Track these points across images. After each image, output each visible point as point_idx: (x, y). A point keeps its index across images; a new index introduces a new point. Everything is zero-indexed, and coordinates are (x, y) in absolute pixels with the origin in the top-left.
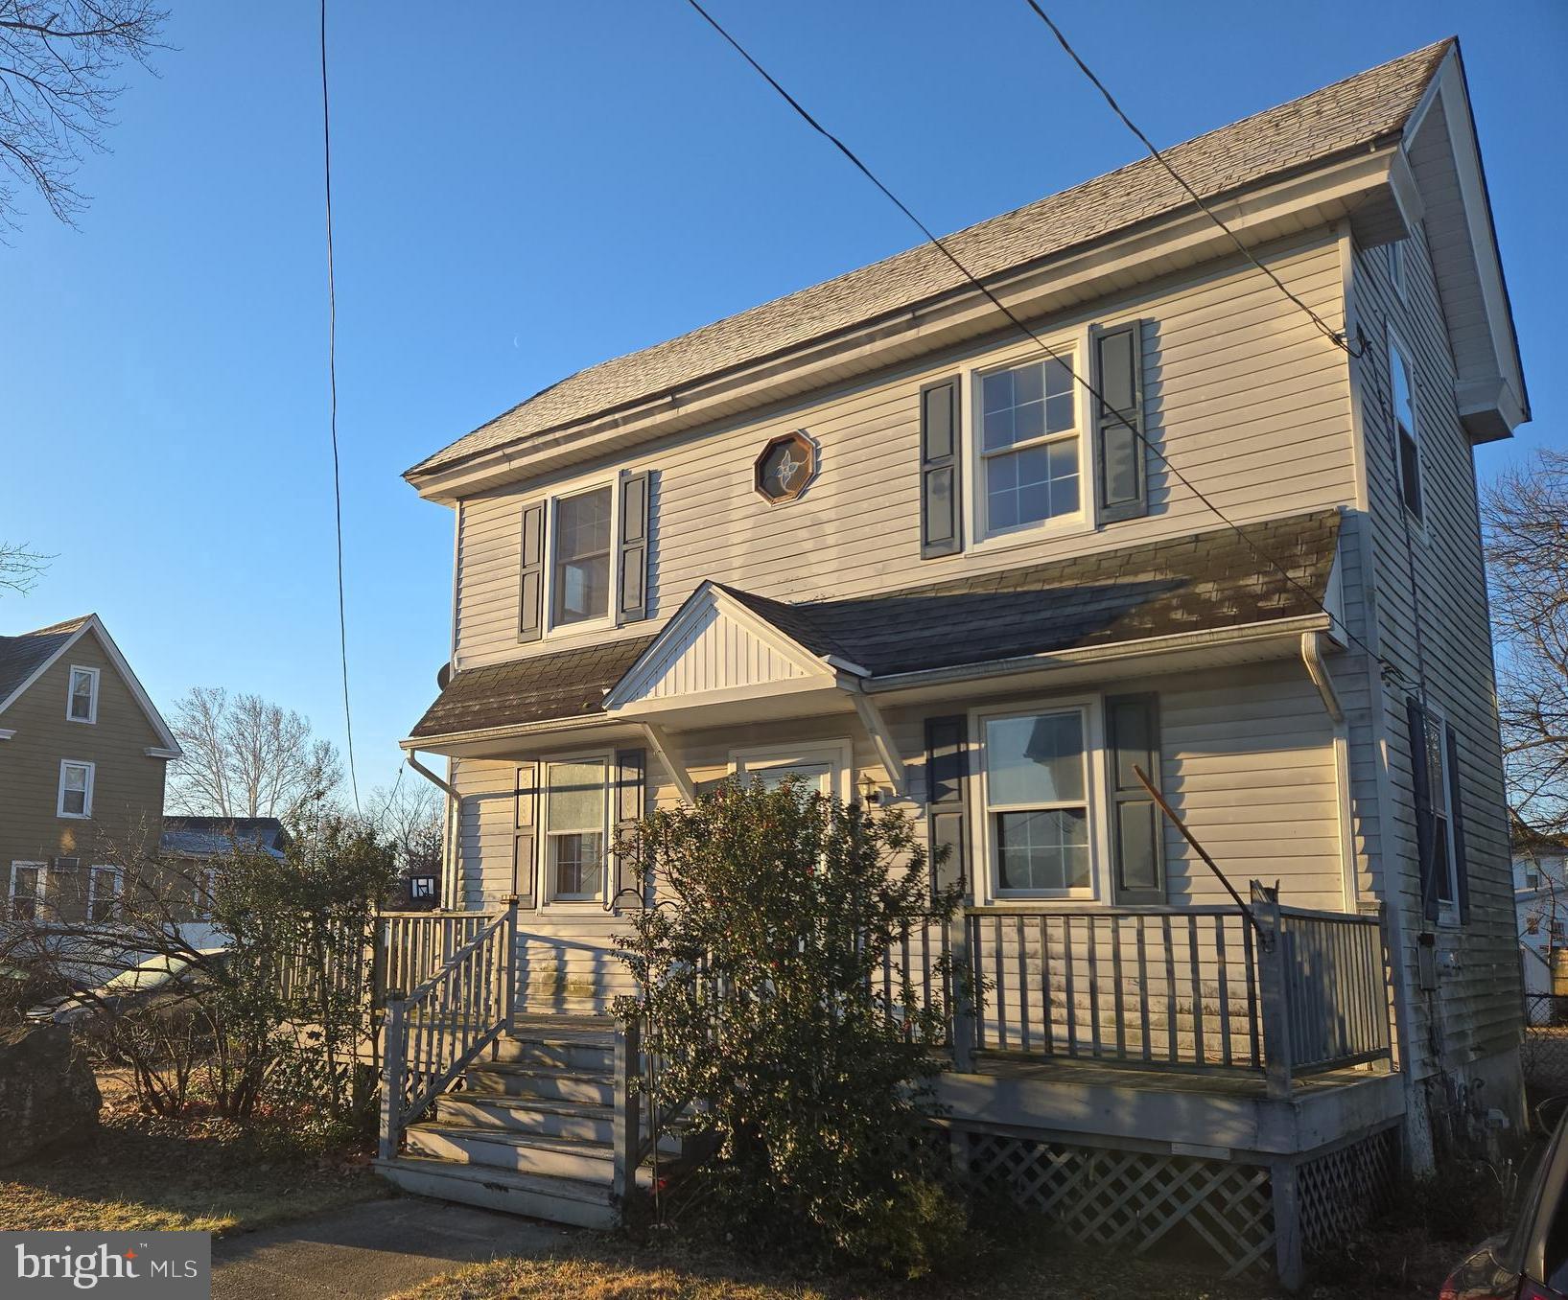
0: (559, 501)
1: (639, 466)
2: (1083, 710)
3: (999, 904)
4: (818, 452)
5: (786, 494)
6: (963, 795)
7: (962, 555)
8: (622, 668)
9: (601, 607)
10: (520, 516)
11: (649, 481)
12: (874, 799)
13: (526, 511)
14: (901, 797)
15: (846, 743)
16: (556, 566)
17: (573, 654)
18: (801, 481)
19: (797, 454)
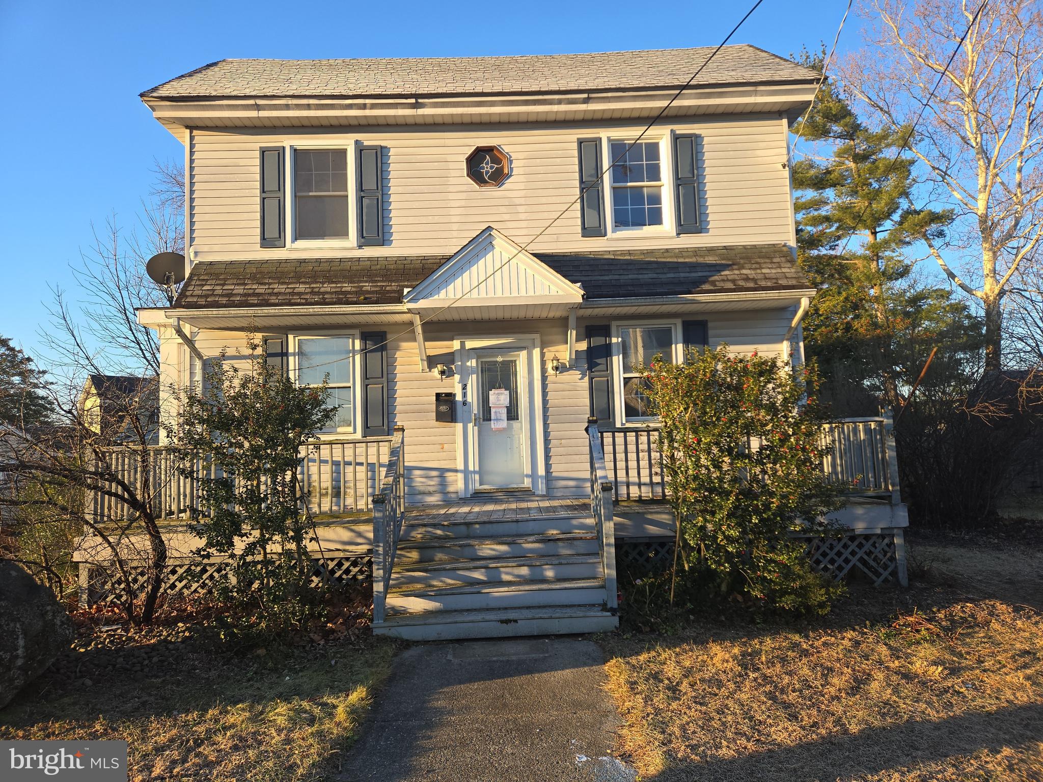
0: (295, 150)
1: (370, 139)
2: (673, 326)
3: (628, 425)
4: (511, 162)
5: (488, 182)
6: (609, 368)
7: (606, 238)
8: (376, 276)
9: (342, 233)
10: (257, 154)
11: (381, 153)
12: (557, 368)
13: (263, 151)
14: (571, 368)
15: (537, 337)
16: (295, 197)
17: (319, 261)
18: (499, 177)
19: (496, 160)
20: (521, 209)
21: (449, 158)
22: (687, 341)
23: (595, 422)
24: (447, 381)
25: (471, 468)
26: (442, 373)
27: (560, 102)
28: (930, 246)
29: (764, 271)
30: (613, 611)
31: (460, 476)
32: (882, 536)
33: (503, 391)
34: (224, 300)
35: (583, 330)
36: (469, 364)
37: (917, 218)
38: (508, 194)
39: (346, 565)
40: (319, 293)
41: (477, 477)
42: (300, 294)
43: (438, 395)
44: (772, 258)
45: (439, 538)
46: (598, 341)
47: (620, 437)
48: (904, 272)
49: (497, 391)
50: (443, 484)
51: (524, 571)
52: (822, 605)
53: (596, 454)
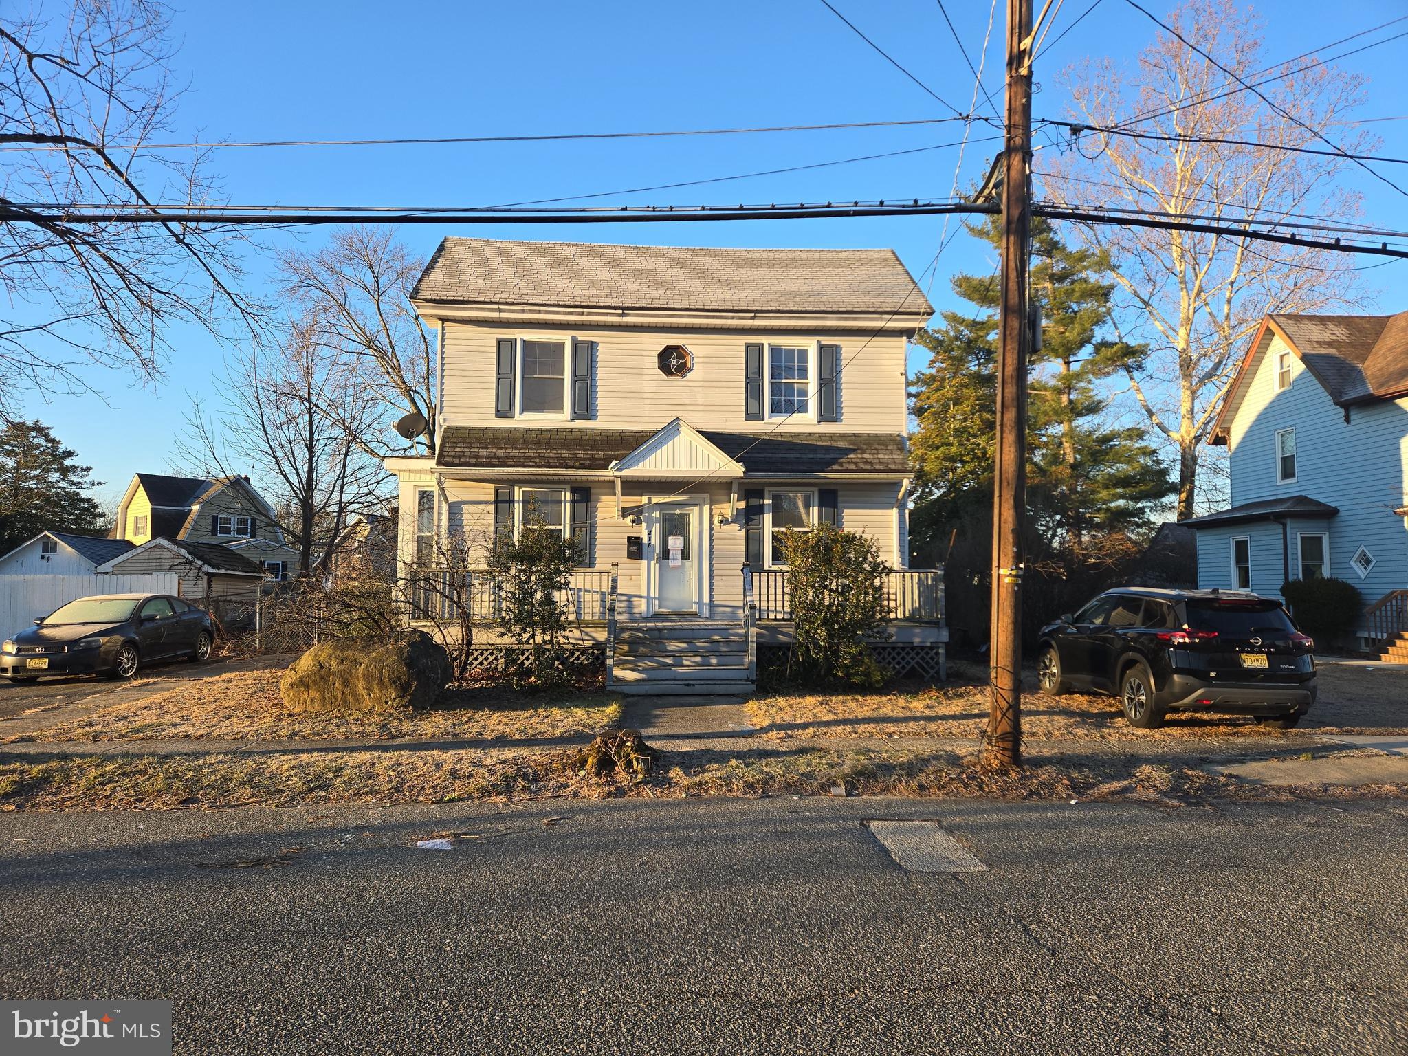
0: (525, 341)
1: (584, 336)
2: (812, 493)
3: (773, 568)
5: (674, 374)
6: (761, 523)
7: (764, 422)
8: (586, 445)
9: (559, 407)
10: (495, 343)
11: (591, 347)
12: (721, 522)
13: (499, 341)
14: (732, 522)
15: (707, 496)
16: (523, 378)
17: (540, 431)
18: (683, 370)
19: (681, 356)
20: (699, 396)
21: (645, 353)
22: (821, 505)
23: (748, 565)
24: (637, 528)
25: (652, 595)
26: (633, 521)
27: (733, 318)
28: (1131, 378)
29: (880, 456)
30: (753, 682)
31: (644, 601)
32: (931, 648)
33: (679, 537)
34: (473, 461)
35: (743, 493)
36: (654, 515)
37: (1110, 352)
38: (691, 384)
39: (577, 654)
40: (544, 458)
41: (657, 602)
42: (529, 458)
43: (629, 538)
44: (887, 446)
45: (640, 638)
46: (754, 502)
47: (764, 575)
48: (1094, 408)
49: (675, 537)
50: (630, 606)
51: (698, 659)
52: (878, 682)
53: (747, 586)
